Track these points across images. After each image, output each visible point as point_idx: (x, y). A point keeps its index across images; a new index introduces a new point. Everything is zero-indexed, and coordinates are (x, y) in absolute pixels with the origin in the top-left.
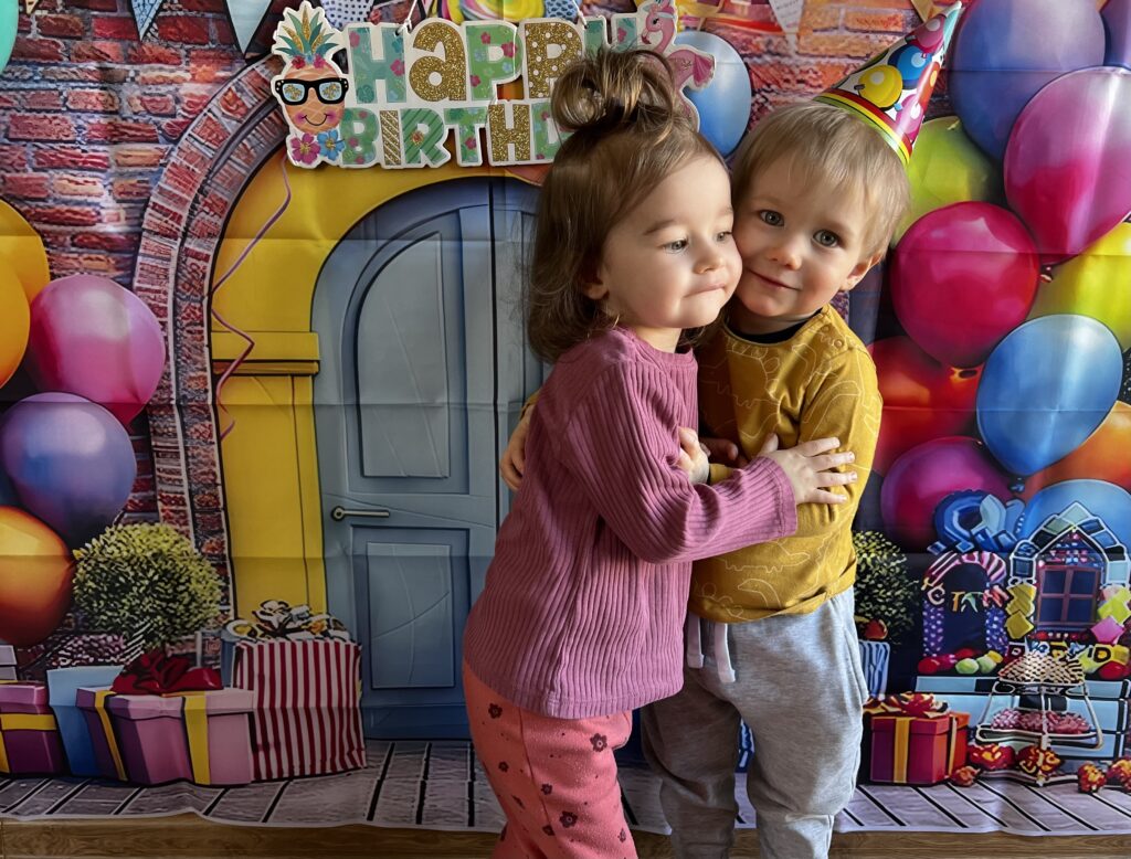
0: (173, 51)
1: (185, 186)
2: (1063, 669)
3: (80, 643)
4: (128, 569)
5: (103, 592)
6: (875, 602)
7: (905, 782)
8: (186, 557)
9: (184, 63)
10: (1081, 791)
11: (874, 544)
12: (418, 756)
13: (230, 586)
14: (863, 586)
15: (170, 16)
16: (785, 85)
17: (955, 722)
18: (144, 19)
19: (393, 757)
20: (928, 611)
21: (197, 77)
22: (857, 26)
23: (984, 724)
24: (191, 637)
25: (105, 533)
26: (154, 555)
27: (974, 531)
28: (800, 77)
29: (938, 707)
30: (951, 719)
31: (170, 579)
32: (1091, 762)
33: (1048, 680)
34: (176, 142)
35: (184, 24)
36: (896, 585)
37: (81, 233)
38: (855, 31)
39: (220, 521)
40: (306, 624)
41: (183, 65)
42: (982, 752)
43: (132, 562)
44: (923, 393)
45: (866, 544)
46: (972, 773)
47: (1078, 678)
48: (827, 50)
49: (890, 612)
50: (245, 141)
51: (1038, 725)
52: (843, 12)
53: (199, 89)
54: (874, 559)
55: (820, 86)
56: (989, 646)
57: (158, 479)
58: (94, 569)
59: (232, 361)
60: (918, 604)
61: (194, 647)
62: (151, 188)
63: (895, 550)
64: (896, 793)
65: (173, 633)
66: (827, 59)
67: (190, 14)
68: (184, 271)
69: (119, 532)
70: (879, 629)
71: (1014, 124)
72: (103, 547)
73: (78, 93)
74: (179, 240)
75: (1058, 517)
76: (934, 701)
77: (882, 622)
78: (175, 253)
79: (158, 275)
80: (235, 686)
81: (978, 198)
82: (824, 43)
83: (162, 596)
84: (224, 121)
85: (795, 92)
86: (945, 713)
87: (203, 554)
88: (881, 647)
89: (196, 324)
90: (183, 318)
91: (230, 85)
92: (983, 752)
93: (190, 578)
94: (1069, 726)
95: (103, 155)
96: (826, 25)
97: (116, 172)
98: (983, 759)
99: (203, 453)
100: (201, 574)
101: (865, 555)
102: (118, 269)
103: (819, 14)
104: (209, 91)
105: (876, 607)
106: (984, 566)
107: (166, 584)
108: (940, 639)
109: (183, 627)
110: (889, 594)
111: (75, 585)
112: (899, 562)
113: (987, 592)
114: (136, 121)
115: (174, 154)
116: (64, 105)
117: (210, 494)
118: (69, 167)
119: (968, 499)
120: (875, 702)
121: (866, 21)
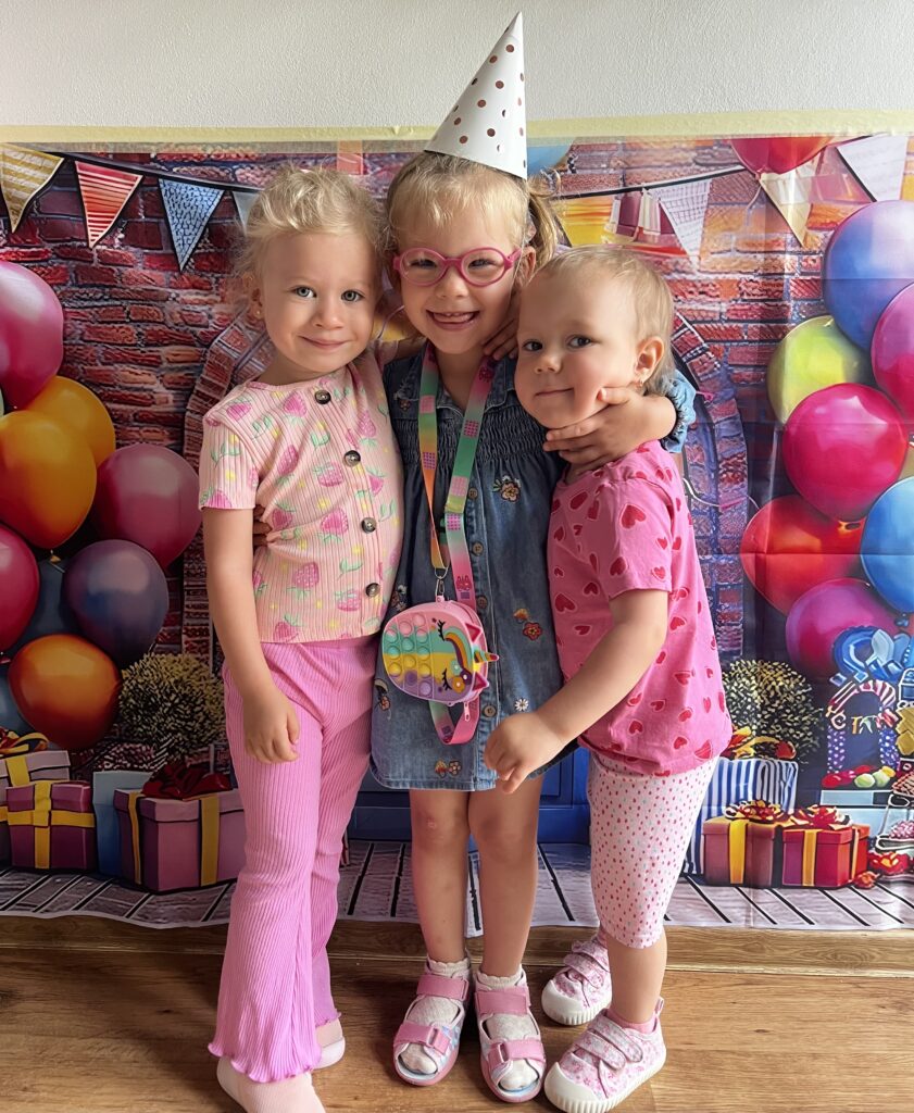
0: (206, 279)
4: (157, 692)
7: (812, 885)
8: (203, 682)
9: (215, 288)
11: (781, 672)
12: (394, 855)
14: (773, 710)
15: (204, 253)
16: (690, 296)
17: (857, 834)
18: (183, 255)
19: (372, 855)
20: (831, 734)
21: (225, 299)
22: (746, 249)
23: (884, 834)
24: (205, 749)
25: (142, 658)
26: (176, 682)
27: (868, 662)
28: (701, 290)
29: (842, 819)
30: (854, 831)
31: (188, 702)
34: (208, 346)
35: (215, 258)
36: (802, 711)
38: (745, 252)
41: (213, 290)
42: (880, 859)
43: (160, 686)
44: (816, 543)
45: (773, 672)
46: (873, 877)
48: (723, 268)
49: (798, 735)
50: (263, 347)
52: (734, 238)
53: (227, 309)
54: (782, 687)
55: (718, 296)
56: (883, 762)
57: (185, 614)
58: (135, 688)
60: (823, 729)
61: (208, 757)
62: (195, 379)
63: (801, 680)
64: (805, 895)
65: (191, 747)
66: (723, 275)
67: (219, 251)
69: (152, 659)
70: (788, 749)
71: (878, 320)
72: (143, 670)
73: (137, 308)
76: (837, 814)
77: (791, 744)
81: (852, 381)
82: (720, 263)
83: (181, 716)
84: (248, 332)
85: (698, 301)
87: (218, 678)
88: (790, 766)
92: (882, 859)
93: (205, 700)
95: (157, 354)
96: (721, 249)
97: (167, 367)
98: (882, 865)
100: (214, 696)
101: (774, 683)
102: (171, 439)
103: (715, 241)
104: (235, 310)
105: (786, 729)
106: (878, 693)
107: (185, 706)
108: (843, 758)
109: (199, 739)
110: (796, 719)
111: (120, 700)
112: (804, 691)
113: (880, 715)
114: (178, 330)
115: (207, 354)
116: (128, 317)
119: (860, 634)
120: (786, 817)
121: (754, 245)
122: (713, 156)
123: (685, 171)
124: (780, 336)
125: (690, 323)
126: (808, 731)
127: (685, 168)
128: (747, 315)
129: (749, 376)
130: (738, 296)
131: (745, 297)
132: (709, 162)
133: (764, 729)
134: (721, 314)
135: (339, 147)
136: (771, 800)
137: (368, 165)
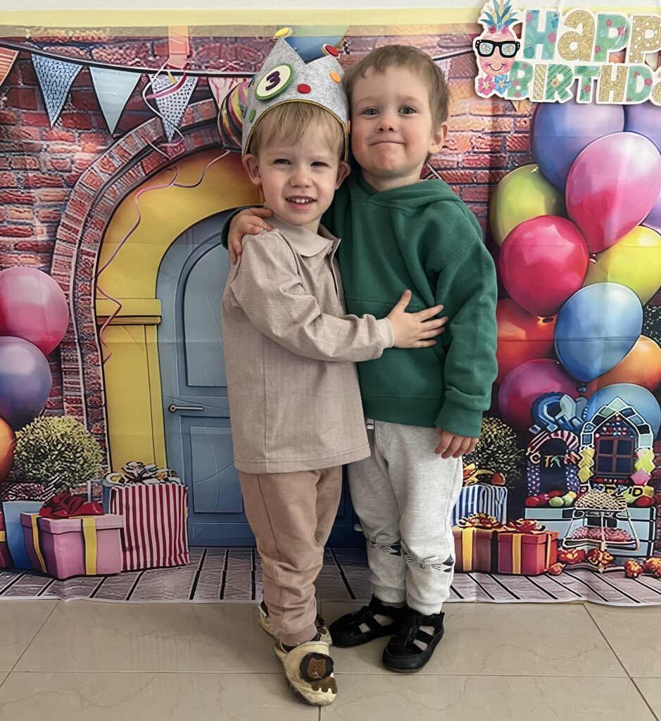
0: (71, 134)
1: (80, 212)
2: (613, 501)
3: (20, 487)
4: (46, 444)
5: (31, 458)
6: (497, 462)
7: (520, 573)
8: (81, 436)
9: (77, 141)
10: (627, 577)
11: (495, 425)
12: (221, 556)
13: (108, 453)
14: (490, 452)
15: (69, 113)
17: (549, 537)
18: (53, 115)
19: (206, 557)
21: (85, 150)
22: (477, 113)
23: (568, 537)
24: (84, 484)
25: (33, 421)
26: (62, 435)
27: (557, 417)
29: (539, 528)
30: (547, 535)
31: (71, 450)
32: (633, 559)
33: (604, 508)
34: (73, 187)
35: (77, 117)
36: (510, 452)
37: (22, 241)
38: (476, 115)
39: (102, 413)
40: (155, 474)
41: (77, 142)
42: (566, 554)
43: (49, 440)
44: (521, 334)
45: (490, 425)
46: (561, 567)
47: (623, 506)
49: (507, 468)
50: (113, 186)
51: (599, 536)
52: (468, 105)
53: (87, 156)
54: (497, 435)
55: (456, 149)
56: (569, 488)
57: (65, 388)
58: (26, 444)
59: (108, 317)
60: (524, 463)
61: (86, 490)
62: (61, 214)
63: (509, 430)
64: (514, 580)
65: (74, 482)
66: (460, 133)
67: (79, 111)
68: (81, 263)
69: (42, 420)
70: (500, 478)
71: (570, 167)
72: (33, 430)
73: (16, 159)
74: (77, 245)
75: (607, 407)
76: (536, 525)
77: (502, 474)
78: (75, 253)
79: (65, 266)
80: (111, 513)
81: (550, 213)
82: (457, 124)
83: (67, 460)
84: (101, 174)
86: (543, 532)
87: (92, 433)
88: (502, 490)
89: (87, 295)
90: (79, 291)
91: (105, 154)
93: (83, 449)
94: (618, 537)
95: (32, 195)
96: (458, 113)
97: (40, 205)
98: (567, 558)
99: (93, 371)
100: (90, 446)
101: (490, 433)
102: (42, 263)
103: (454, 106)
104: (92, 158)
105: (498, 465)
106: (565, 440)
107: (69, 452)
108: (538, 485)
109: (80, 478)
110: (506, 457)
111: (15, 454)
112: (511, 437)
113: (567, 455)
114: (50, 175)
115: (72, 194)
116: (10, 166)
117: (97, 396)
118: (15, 203)
119: (552, 398)
120: (500, 526)
121: (482, 110)
122: (452, 41)
123: (431, 52)
124: (498, 180)
125: (436, 170)
126: (513, 465)
127: (431, 50)
128: (476, 164)
129: (477, 210)
130: (471, 149)
131: (476, 150)
132: (450, 45)
133: (484, 464)
134: (458, 163)
135: (170, 31)
136: (489, 513)
137: (193, 46)
